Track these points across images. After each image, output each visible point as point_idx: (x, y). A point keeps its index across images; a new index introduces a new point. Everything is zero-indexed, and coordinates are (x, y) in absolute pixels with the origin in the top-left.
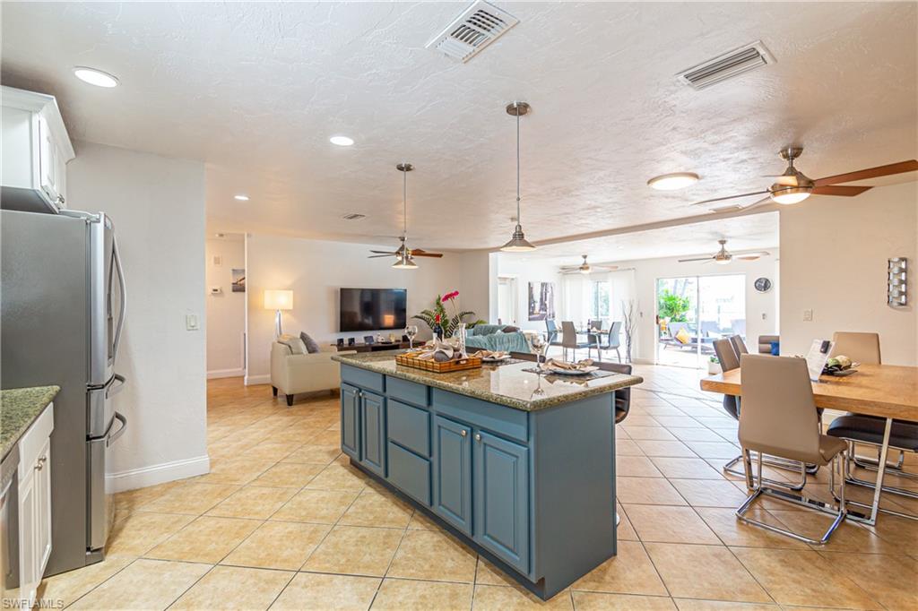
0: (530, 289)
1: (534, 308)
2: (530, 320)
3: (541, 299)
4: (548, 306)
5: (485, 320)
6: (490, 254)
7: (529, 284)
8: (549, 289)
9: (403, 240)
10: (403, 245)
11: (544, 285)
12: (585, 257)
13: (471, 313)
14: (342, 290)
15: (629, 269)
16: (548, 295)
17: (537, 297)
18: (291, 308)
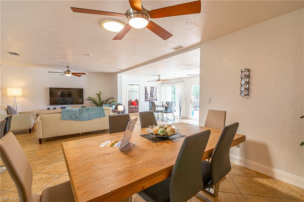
0: (146, 89)
1: (147, 97)
2: (145, 101)
3: (151, 93)
4: (154, 96)
5: (115, 101)
6: (118, 74)
7: (145, 87)
8: (155, 89)
9: (68, 67)
10: (68, 70)
11: (152, 88)
12: (159, 76)
13: (113, 98)
14: (50, 88)
15: (182, 81)
16: (154, 92)
17: (149, 92)
18: (21, 95)
